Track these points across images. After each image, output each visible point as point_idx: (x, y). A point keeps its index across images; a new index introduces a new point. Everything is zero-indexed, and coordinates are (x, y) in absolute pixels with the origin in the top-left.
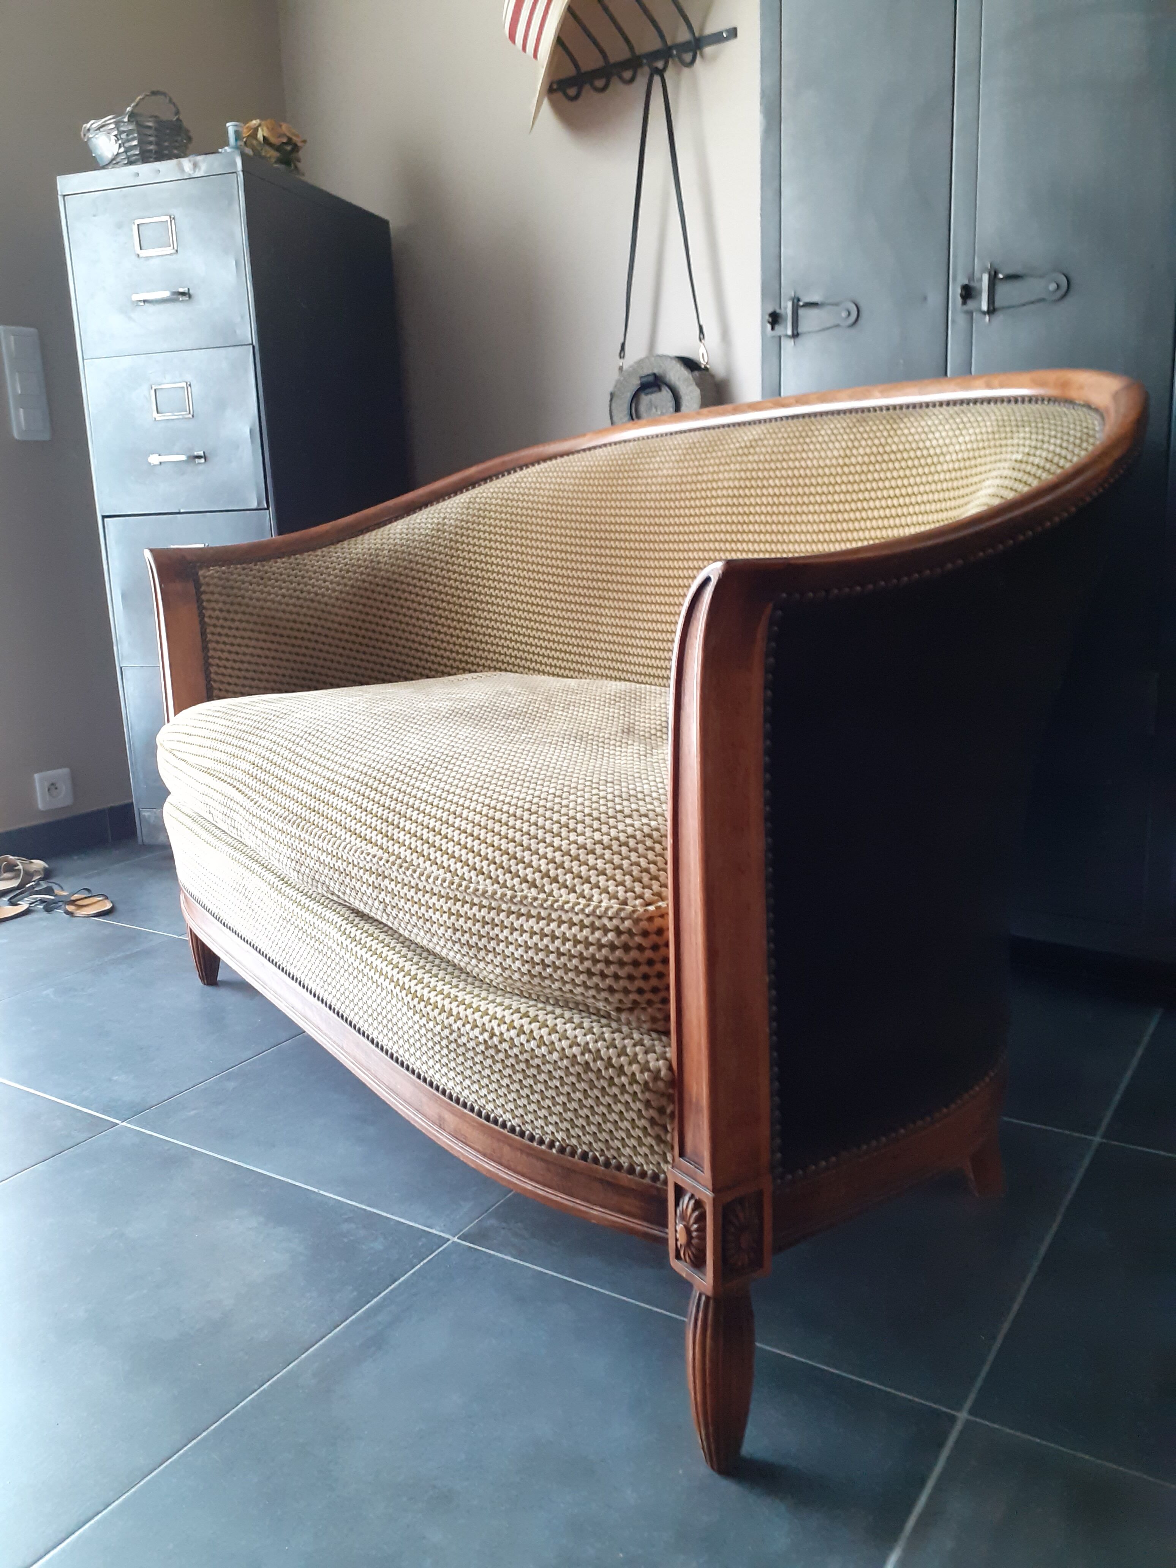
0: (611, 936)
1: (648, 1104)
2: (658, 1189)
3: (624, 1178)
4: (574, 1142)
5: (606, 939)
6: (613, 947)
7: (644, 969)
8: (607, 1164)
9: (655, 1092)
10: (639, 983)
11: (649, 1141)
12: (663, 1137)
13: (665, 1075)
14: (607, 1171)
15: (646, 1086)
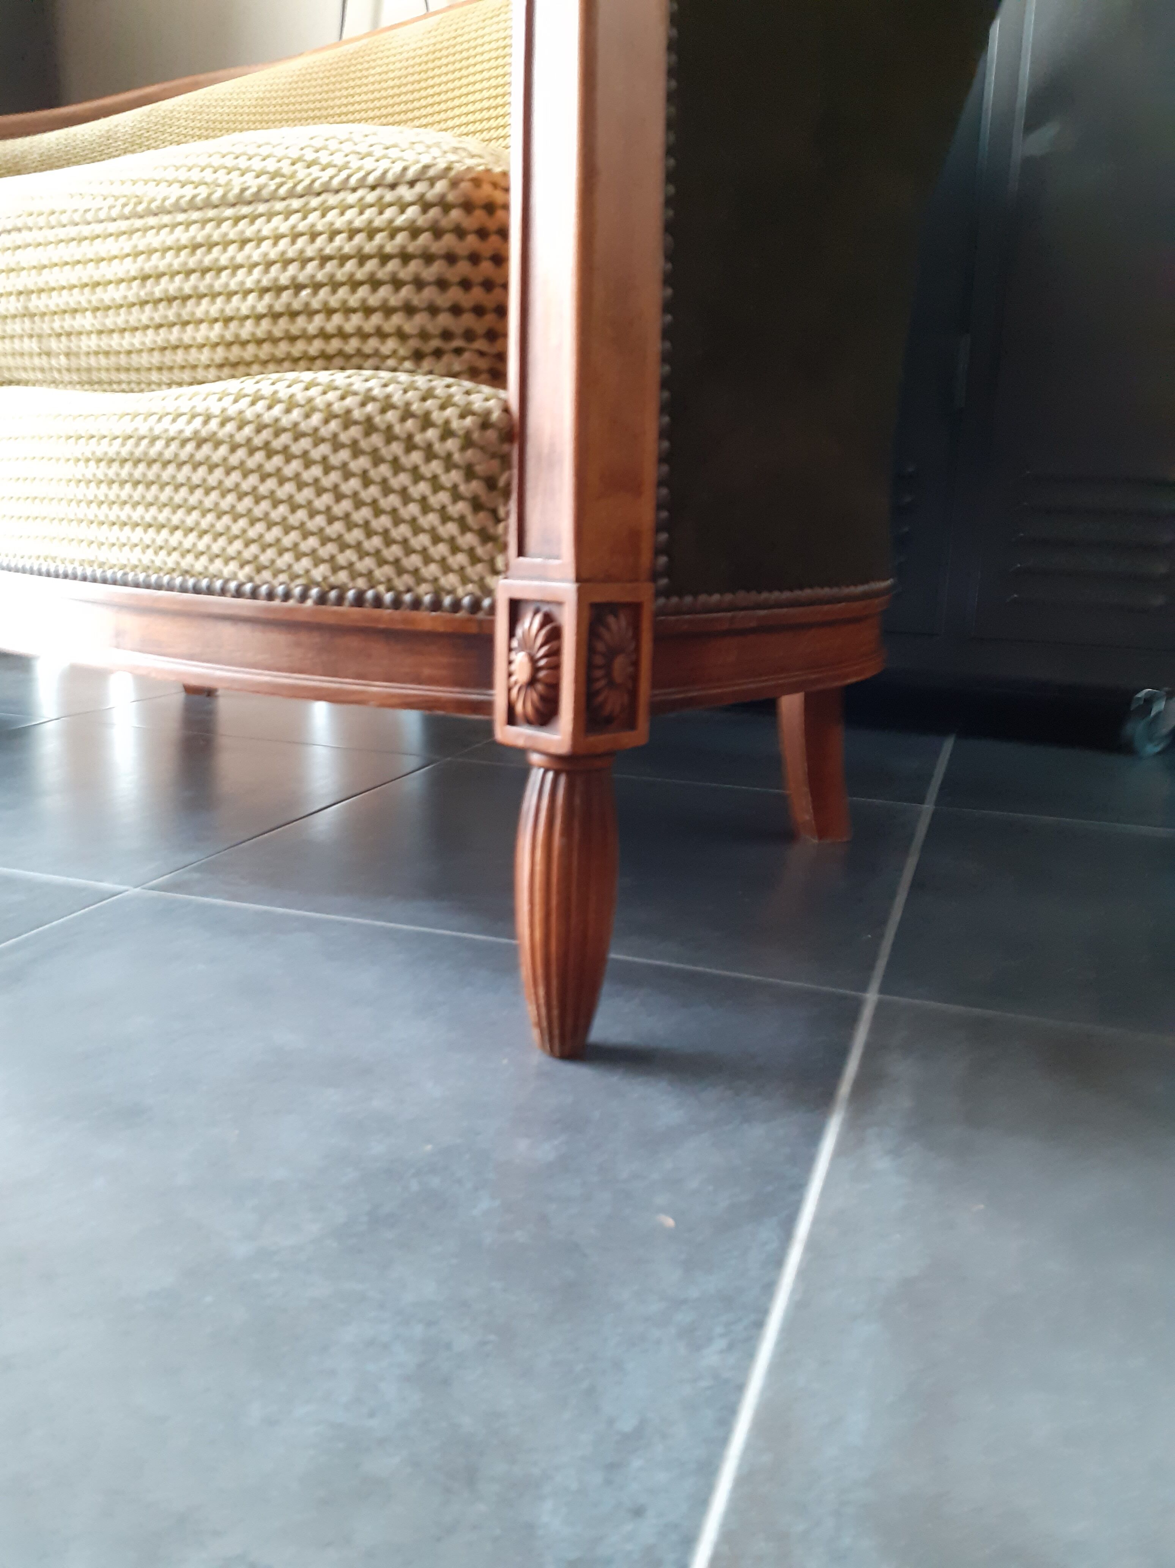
0: (412, 212)
1: (470, 473)
2: (480, 622)
3: (426, 620)
4: (343, 577)
5: (404, 217)
6: (415, 232)
7: (463, 268)
8: (397, 603)
9: (482, 448)
10: (455, 294)
11: (469, 540)
12: (491, 530)
13: (499, 417)
14: (397, 614)
15: (468, 442)
